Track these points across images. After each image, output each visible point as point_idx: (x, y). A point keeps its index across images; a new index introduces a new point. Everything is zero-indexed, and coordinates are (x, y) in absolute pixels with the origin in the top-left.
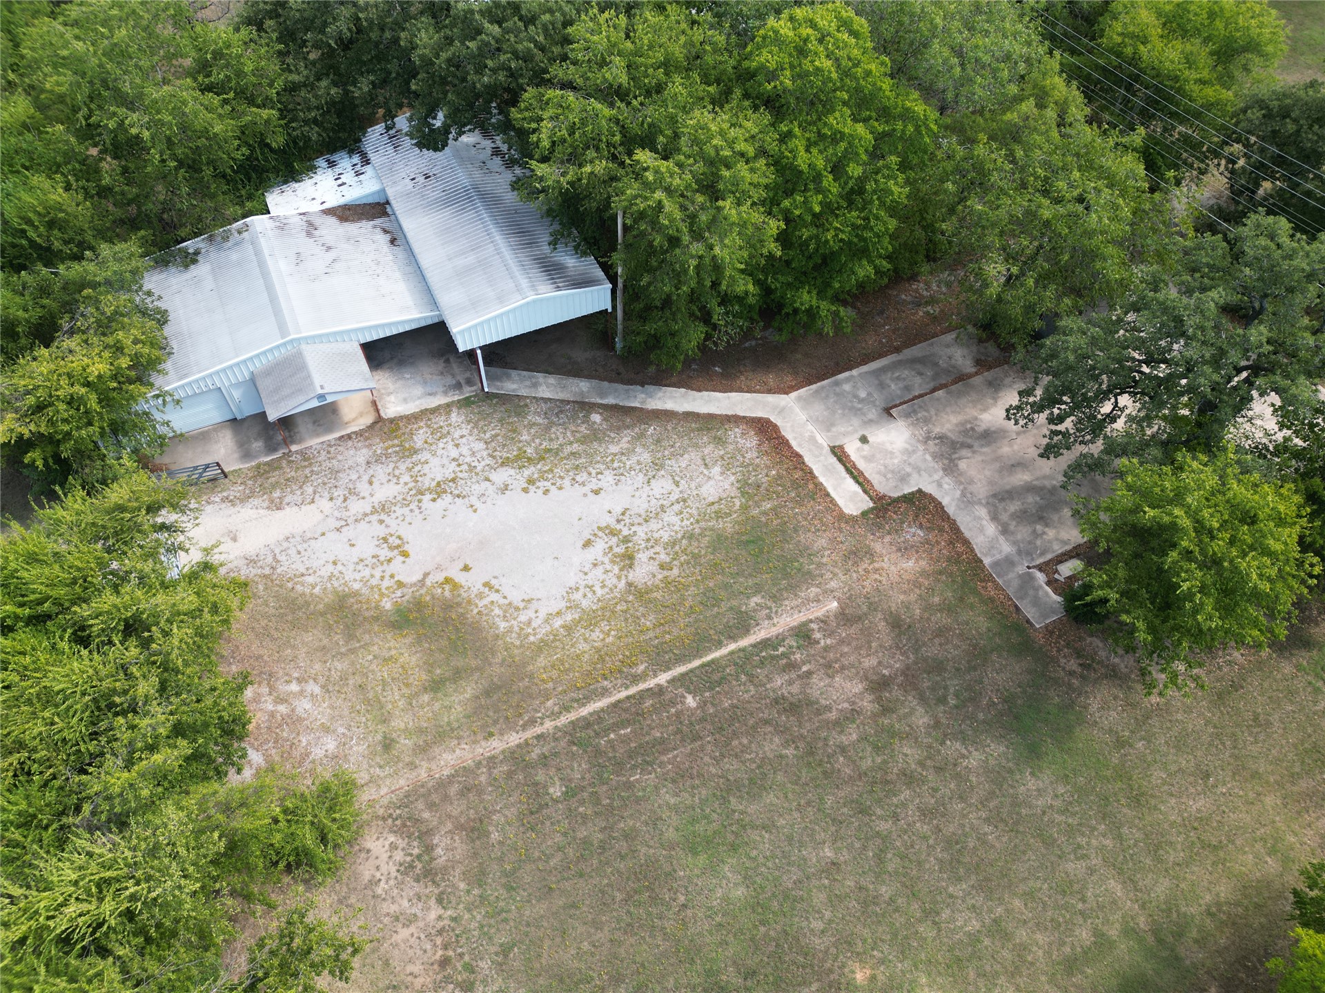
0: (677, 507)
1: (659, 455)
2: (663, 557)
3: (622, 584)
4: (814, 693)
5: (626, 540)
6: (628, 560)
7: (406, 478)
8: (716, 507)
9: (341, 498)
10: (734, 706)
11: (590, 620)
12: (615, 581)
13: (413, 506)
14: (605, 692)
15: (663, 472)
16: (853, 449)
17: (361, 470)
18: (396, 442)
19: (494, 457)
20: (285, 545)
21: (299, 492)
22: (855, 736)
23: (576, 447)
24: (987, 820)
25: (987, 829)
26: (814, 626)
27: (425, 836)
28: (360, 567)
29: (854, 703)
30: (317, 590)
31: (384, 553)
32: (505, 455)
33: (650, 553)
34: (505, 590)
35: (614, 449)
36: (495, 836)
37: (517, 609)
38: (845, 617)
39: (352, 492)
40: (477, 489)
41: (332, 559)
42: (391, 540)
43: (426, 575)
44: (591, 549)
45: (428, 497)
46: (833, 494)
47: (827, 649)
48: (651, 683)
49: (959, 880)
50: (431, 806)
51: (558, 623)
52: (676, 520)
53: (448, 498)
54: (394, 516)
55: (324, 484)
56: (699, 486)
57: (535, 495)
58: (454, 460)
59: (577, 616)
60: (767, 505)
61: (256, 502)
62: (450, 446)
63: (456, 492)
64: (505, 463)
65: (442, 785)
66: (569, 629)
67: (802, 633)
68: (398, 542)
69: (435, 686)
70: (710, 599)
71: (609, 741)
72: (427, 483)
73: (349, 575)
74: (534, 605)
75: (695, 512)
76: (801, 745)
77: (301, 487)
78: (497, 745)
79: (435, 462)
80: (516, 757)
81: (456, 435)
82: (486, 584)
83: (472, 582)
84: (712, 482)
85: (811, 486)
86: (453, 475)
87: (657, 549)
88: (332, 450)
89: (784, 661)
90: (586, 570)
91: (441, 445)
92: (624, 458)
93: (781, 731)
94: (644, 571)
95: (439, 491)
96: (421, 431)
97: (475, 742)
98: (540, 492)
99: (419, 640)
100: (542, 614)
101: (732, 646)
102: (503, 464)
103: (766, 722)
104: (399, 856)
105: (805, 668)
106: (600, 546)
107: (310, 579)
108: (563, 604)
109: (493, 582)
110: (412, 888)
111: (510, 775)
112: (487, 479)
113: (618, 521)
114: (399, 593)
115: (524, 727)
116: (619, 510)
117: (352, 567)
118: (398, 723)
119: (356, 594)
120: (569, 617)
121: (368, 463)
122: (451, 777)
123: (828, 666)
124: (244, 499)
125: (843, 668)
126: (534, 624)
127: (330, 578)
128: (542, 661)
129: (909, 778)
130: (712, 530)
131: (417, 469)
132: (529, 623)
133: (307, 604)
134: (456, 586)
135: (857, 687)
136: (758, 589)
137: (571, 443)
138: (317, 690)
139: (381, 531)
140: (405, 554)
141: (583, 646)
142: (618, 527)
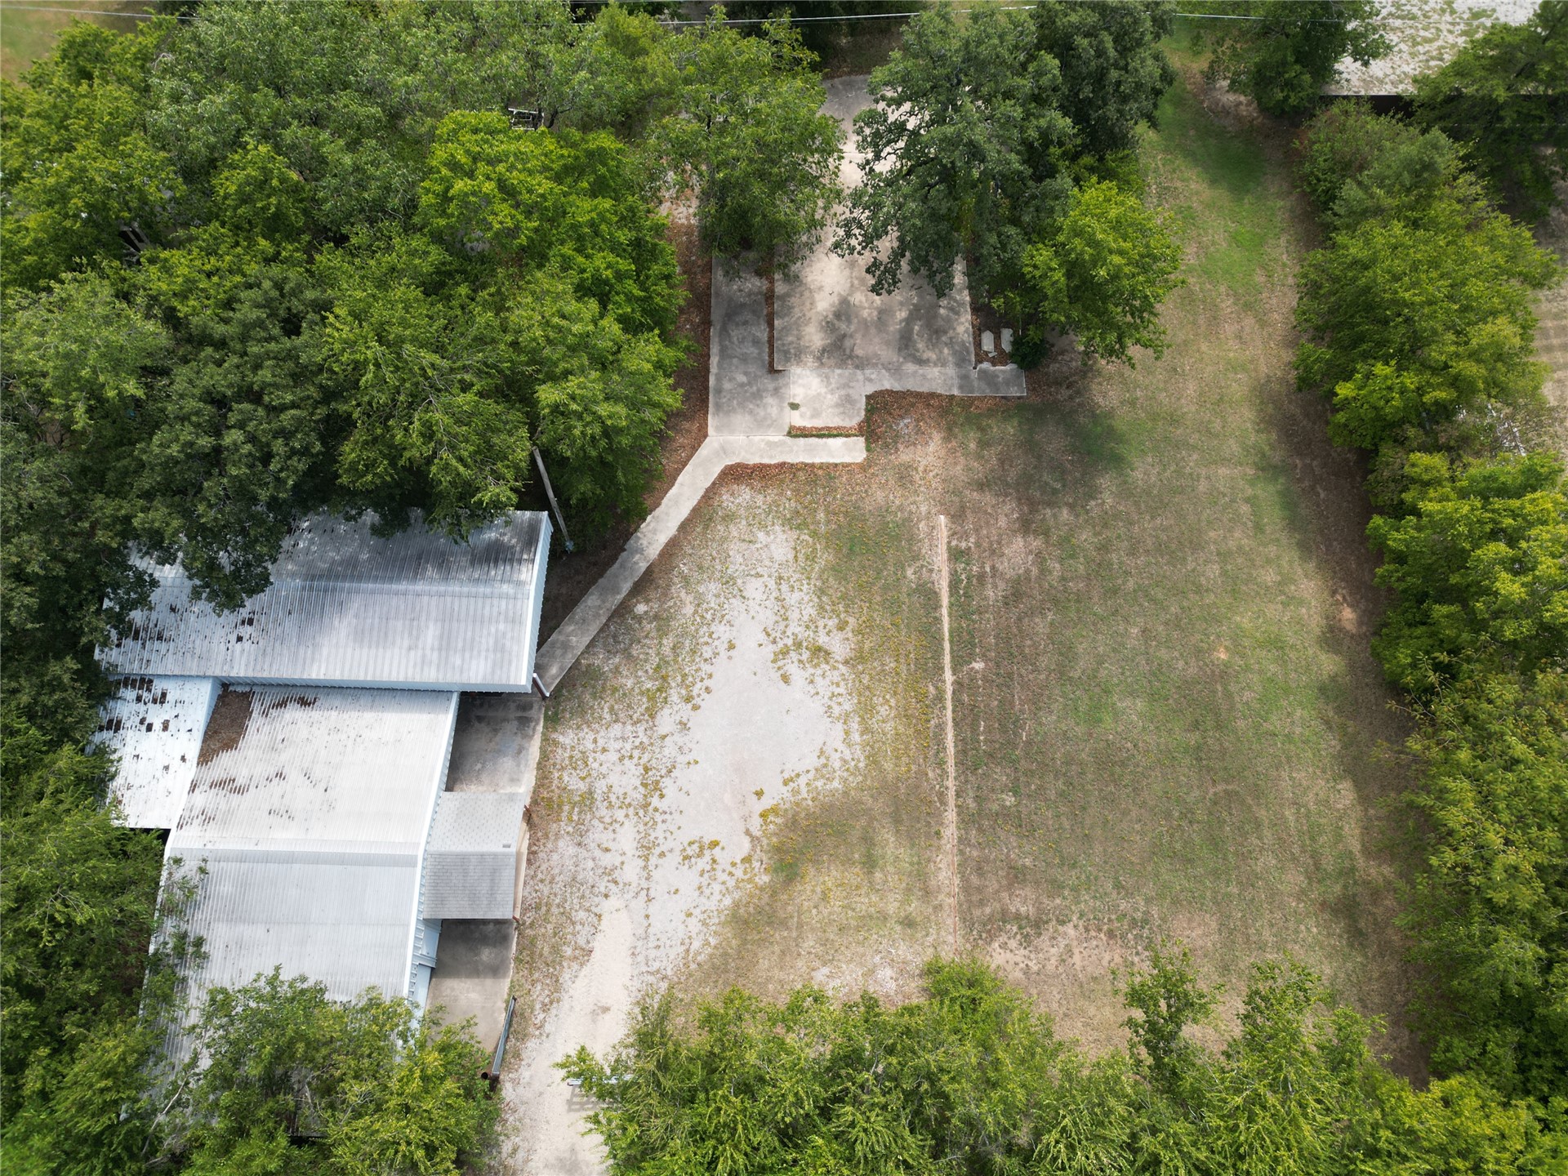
0: (784, 587)
1: (718, 575)
2: (832, 623)
3: (843, 669)
4: (1010, 574)
5: (798, 645)
6: (819, 653)
7: (620, 814)
8: (801, 557)
9: (612, 886)
10: (996, 637)
11: (866, 710)
12: (836, 673)
13: (658, 817)
14: (941, 727)
15: (739, 581)
16: (798, 420)
17: (585, 854)
18: (566, 808)
19: (639, 721)
20: (640, 958)
21: (578, 927)
22: (1057, 565)
23: (668, 642)
24: (1153, 518)
25: (1158, 521)
26: (954, 543)
27: (1005, 917)
28: (707, 892)
29: (1031, 552)
30: (713, 941)
31: (703, 863)
32: (642, 709)
33: (822, 632)
34: (800, 768)
35: (689, 610)
36: (1028, 862)
37: (825, 766)
38: (957, 516)
39: (608, 872)
40: (670, 750)
41: (682, 916)
42: (689, 852)
43: (748, 833)
44: (793, 678)
45: (655, 801)
46: (837, 461)
47: (978, 545)
48: (949, 689)
49: (1184, 559)
50: (982, 903)
51: (856, 737)
52: (797, 595)
53: (666, 783)
54: (661, 840)
55: (583, 897)
56: (771, 559)
57: (706, 702)
58: (621, 759)
59: (857, 719)
60: (821, 516)
61: (566, 976)
62: (603, 757)
63: (663, 772)
64: (651, 714)
65: (966, 888)
66: (866, 730)
67: (956, 555)
68: (695, 847)
69: (870, 863)
70: (892, 606)
71: (985, 741)
72: (637, 796)
73: (712, 904)
74: (828, 750)
75: (797, 576)
76: (1048, 605)
77: (573, 923)
78: (950, 831)
79: (613, 779)
80: (967, 820)
81: (591, 746)
82: (785, 783)
83: (777, 793)
84: (773, 547)
85: (820, 472)
86: (641, 768)
87: (821, 623)
88: (540, 876)
89: (975, 581)
90: (813, 691)
91: (595, 765)
92: (705, 606)
93: (1031, 613)
94: (839, 646)
95: (653, 787)
96: (566, 779)
97: (939, 848)
98: (704, 695)
99: (816, 862)
100: (841, 747)
101: (945, 611)
102: (652, 717)
103: (1020, 619)
104: (1013, 944)
105: (988, 569)
106: (793, 669)
107: (696, 945)
108: (840, 726)
109: (786, 775)
110: (1043, 941)
111: (981, 830)
112: (664, 737)
113: (774, 642)
114: (756, 864)
115: (944, 803)
116: (762, 637)
117: (703, 900)
118: (892, 908)
119: (736, 905)
120: (855, 725)
121: (579, 844)
122: (964, 879)
123: (993, 552)
124: (557, 986)
125: (999, 543)
126: (848, 757)
127: (704, 924)
128: (888, 766)
129: (1104, 548)
130: (823, 571)
131: (613, 798)
132: (845, 761)
133: (725, 954)
134: (774, 810)
135: (1019, 542)
136: (901, 566)
137: (661, 644)
139: (675, 859)
140: (714, 844)
141: (888, 727)
142: (780, 645)
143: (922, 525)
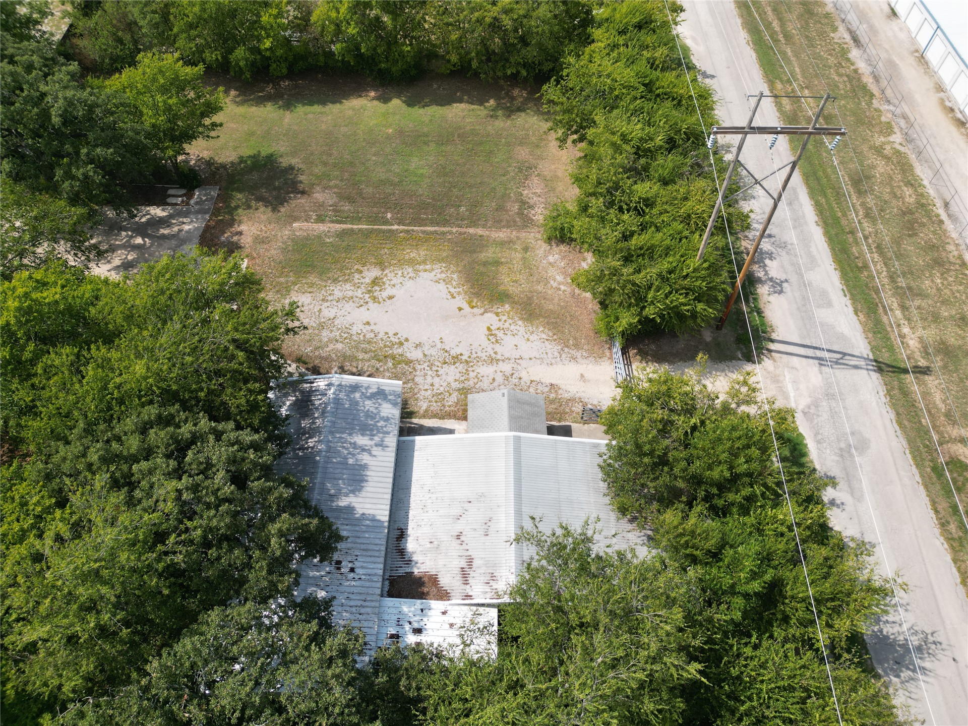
2: (357, 276)
3: (387, 271)
4: (335, 199)
5: (369, 292)
6: (375, 282)
7: (472, 374)
9: (514, 376)
10: (373, 207)
11: (412, 262)
12: (389, 275)
13: (474, 355)
14: (424, 232)
19: (414, 368)
20: (553, 361)
21: (539, 391)
22: (333, 182)
23: (361, 356)
24: (310, 146)
25: (313, 144)
26: (312, 221)
28: (516, 332)
29: (323, 191)
30: (541, 329)
31: (500, 334)
32: (407, 367)
33: (363, 281)
34: (446, 291)
37: (444, 281)
38: (295, 219)
39: (507, 378)
40: (433, 352)
41: (529, 343)
42: (494, 340)
43: (482, 314)
44: (391, 294)
45: (464, 358)
47: (315, 211)
49: (336, 138)
52: (336, 292)
53: (453, 353)
54: (488, 354)
55: (521, 390)
57: (403, 335)
58: (438, 376)
59: (418, 266)
61: (567, 396)
63: (446, 354)
66: (424, 262)
67: (320, 219)
68: (491, 338)
69: (497, 263)
70: (348, 249)
71: (432, 215)
72: (461, 367)
73: (522, 330)
74: (435, 279)
75: (323, 292)
76: (356, 187)
78: (480, 231)
79: (450, 379)
80: (474, 224)
81: (429, 392)
82: (454, 298)
83: (461, 301)
86: (444, 366)
87: (357, 281)
89: (338, 214)
90: (400, 285)
91: (442, 389)
93: (360, 193)
94: (372, 273)
95: (456, 359)
96: (450, 403)
97: (488, 236)
98: (399, 336)
99: (498, 285)
100: (434, 273)
101: (355, 227)
102: (411, 362)
103: (363, 198)
104: (533, 212)
105: (331, 208)
106: (385, 294)
109: (449, 297)
111: (479, 220)
112: (425, 355)
113: (367, 303)
114: (499, 310)
115: (465, 233)
117: (520, 333)
118: (519, 255)
119: (521, 319)
120: (422, 267)
123: (321, 206)
125: (315, 203)
126: (439, 270)
127: (533, 332)
129: (325, 164)
130: (322, 280)
131: (463, 378)
133: (548, 323)
134: (470, 303)
135: (316, 195)
136: (324, 244)
138: (552, 282)
139: (497, 347)
140: (489, 329)
142: (369, 300)
143: (298, 234)
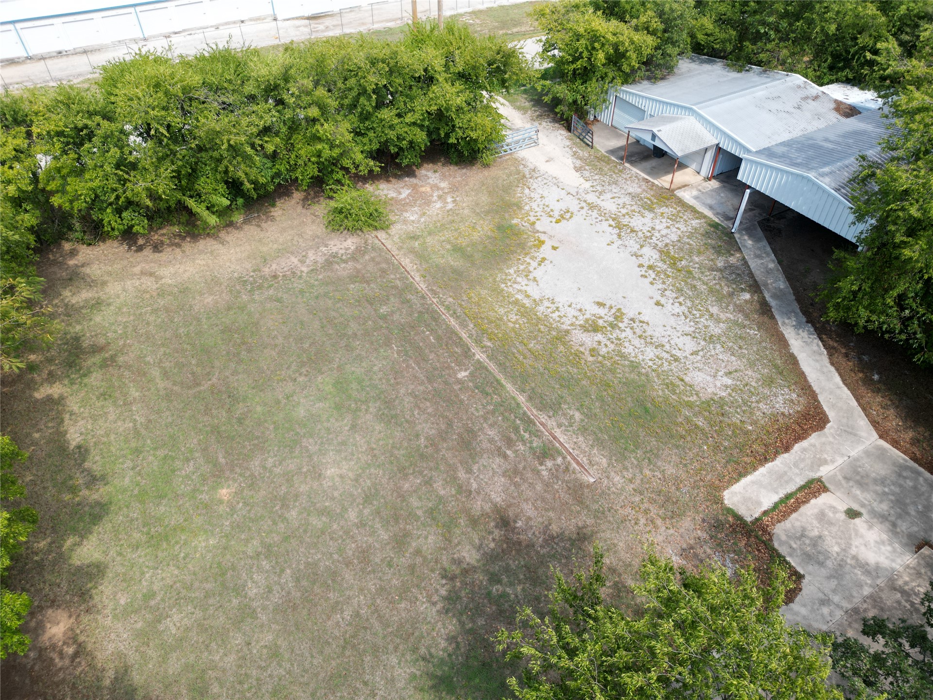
0: (666, 356)
2: (604, 350)
3: (565, 327)
4: (484, 460)
5: (613, 326)
6: (593, 328)
7: (624, 211)
8: (679, 383)
9: (594, 190)
11: (526, 312)
12: (569, 322)
13: (601, 218)
14: (463, 325)
16: (830, 501)
17: (622, 192)
18: (655, 201)
19: (666, 246)
21: (592, 174)
23: (702, 287)
28: (542, 207)
30: (519, 195)
31: (556, 213)
32: (671, 251)
33: (605, 342)
34: (542, 268)
36: (352, 286)
37: (527, 276)
39: (602, 193)
40: (631, 243)
41: (545, 195)
42: (568, 214)
44: (596, 307)
45: (612, 223)
46: (744, 481)
48: (475, 350)
51: (519, 297)
52: (650, 356)
53: (615, 231)
54: (589, 212)
55: (603, 181)
56: (699, 369)
57: (638, 272)
58: (653, 228)
60: (700, 422)
61: (578, 162)
62: (666, 225)
63: (622, 234)
64: (664, 252)
65: (387, 261)
66: (515, 302)
67: (549, 451)
68: (567, 217)
69: (458, 249)
72: (625, 220)
73: (534, 204)
74: (532, 284)
75: (666, 368)
77: (597, 174)
78: (416, 279)
79: (646, 220)
80: (408, 288)
81: (678, 226)
82: (544, 259)
84: (709, 378)
85: (747, 460)
86: (638, 230)
88: (633, 178)
89: (513, 436)
91: (664, 220)
94: (584, 339)
95: (620, 226)
96: (671, 210)
97: (418, 270)
98: (643, 273)
99: (491, 238)
100: (525, 288)
102: (661, 251)
105: (509, 452)
106: (602, 312)
107: (527, 191)
108: (537, 297)
109: (547, 262)
110: (321, 259)
111: (395, 287)
112: (642, 246)
113: (632, 320)
114: (526, 224)
115: (431, 290)
116: (643, 318)
117: (541, 204)
118: (429, 239)
119: (521, 209)
121: (630, 193)
122: (392, 264)
124: (579, 159)
127: (530, 198)
128: (484, 292)
130: (649, 381)
131: (636, 214)
132: (516, 283)
133: (509, 193)
134: (538, 246)
137: (705, 284)
138: (449, 208)
139: (574, 209)
140: (558, 221)
142: (626, 320)
143: (604, 461)
